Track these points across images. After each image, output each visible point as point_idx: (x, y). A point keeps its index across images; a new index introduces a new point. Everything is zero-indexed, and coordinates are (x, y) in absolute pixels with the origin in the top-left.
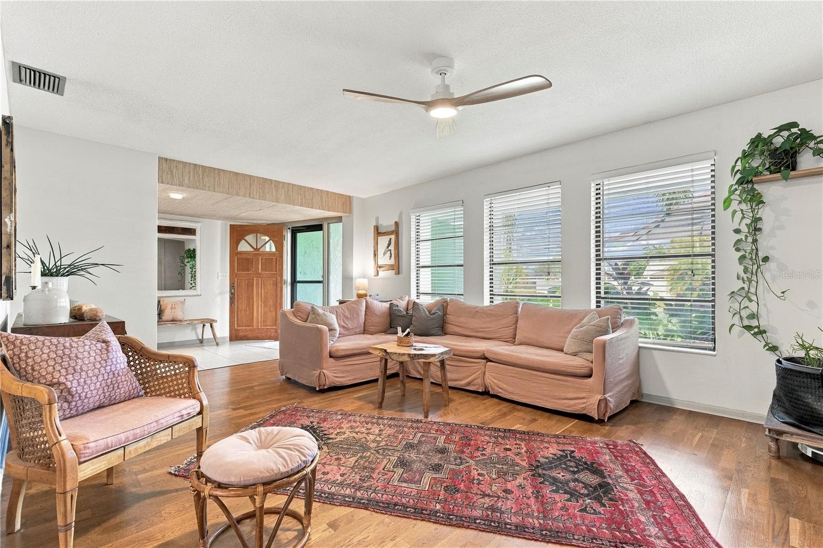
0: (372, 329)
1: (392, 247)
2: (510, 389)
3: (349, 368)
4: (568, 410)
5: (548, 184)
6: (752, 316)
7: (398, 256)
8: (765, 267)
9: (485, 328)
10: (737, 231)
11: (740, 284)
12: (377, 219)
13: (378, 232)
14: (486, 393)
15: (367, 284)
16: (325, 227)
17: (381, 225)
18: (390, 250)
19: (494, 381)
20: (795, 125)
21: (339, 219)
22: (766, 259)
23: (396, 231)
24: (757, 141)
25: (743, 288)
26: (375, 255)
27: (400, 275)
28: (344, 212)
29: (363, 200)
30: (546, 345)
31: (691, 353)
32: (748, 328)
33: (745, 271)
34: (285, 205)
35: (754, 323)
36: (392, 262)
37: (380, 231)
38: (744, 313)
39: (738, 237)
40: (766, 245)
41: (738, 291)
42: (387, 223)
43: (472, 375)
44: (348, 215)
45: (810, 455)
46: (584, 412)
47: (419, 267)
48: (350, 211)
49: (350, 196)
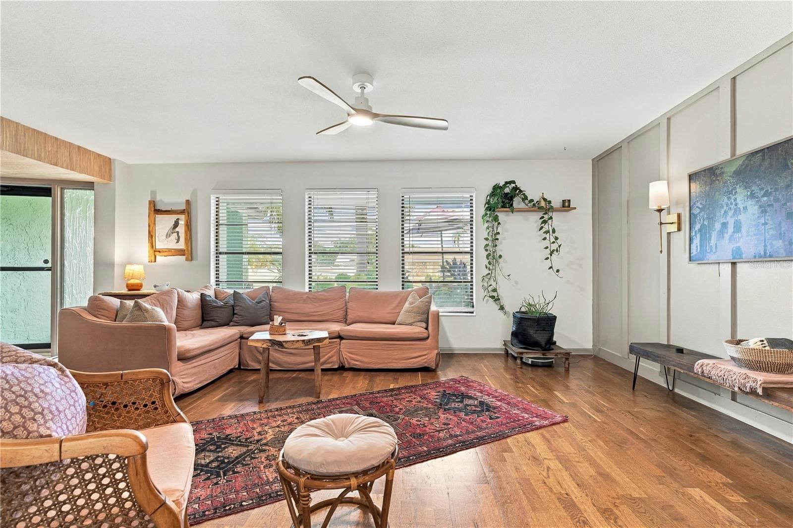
0: (186, 324)
1: (181, 229)
2: (366, 360)
3: (196, 370)
4: (416, 366)
5: (368, 189)
6: (495, 290)
7: (189, 239)
8: (501, 261)
9: (317, 312)
10: (487, 239)
11: (487, 271)
12: (153, 193)
13: (156, 210)
14: (342, 368)
15: (143, 271)
16: (57, 192)
17: (161, 201)
18: (178, 233)
19: (349, 355)
20: (514, 182)
21: (89, 186)
22: (500, 257)
23: (187, 211)
24: (496, 188)
25: (489, 274)
26: (151, 236)
27: (193, 261)
28: (102, 177)
29: (129, 167)
30: (377, 320)
31: (462, 316)
32: (493, 297)
33: (490, 263)
34: (9, 153)
35: (495, 294)
36: (182, 245)
37: (158, 207)
38: (490, 289)
39: (487, 242)
40: (502, 249)
41: (486, 275)
42: (171, 198)
43: (326, 355)
44: (105, 181)
45: (530, 363)
46: (426, 365)
47: (218, 253)
48: (110, 178)
49: (110, 159)
